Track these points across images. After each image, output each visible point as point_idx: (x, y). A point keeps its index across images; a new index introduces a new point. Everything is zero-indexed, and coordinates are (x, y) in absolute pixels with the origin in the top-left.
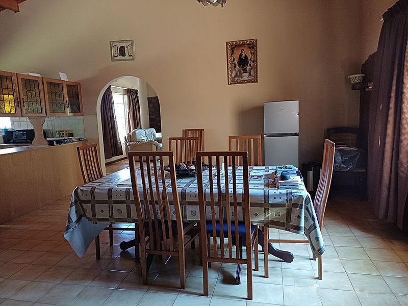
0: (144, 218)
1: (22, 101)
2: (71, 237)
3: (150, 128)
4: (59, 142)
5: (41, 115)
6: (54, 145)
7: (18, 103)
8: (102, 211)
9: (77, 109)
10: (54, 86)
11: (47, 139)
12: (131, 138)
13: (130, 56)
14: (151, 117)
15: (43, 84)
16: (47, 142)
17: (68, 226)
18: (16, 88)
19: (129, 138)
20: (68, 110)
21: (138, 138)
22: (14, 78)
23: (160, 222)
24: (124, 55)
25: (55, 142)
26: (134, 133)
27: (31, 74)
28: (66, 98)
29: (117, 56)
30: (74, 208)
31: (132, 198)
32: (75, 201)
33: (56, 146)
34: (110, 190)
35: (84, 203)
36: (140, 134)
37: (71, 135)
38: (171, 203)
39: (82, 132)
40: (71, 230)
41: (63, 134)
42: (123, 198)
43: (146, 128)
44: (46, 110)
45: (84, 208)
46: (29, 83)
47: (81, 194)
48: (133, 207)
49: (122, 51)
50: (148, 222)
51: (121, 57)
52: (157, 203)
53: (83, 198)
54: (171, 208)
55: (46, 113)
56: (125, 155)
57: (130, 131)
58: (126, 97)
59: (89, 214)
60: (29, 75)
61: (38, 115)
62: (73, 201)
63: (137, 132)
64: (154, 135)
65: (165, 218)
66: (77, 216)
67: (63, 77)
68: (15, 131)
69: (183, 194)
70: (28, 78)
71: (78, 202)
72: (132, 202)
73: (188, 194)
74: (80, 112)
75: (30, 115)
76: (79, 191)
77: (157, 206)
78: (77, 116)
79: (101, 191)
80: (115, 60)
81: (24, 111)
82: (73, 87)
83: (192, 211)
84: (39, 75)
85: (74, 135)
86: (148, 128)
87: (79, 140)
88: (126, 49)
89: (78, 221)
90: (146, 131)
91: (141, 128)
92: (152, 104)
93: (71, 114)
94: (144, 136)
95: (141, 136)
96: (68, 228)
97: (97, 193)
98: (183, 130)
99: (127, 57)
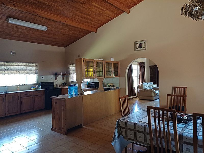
0: (154, 144)
1: (96, 72)
2: (115, 145)
3: (150, 82)
4: (109, 89)
5: (103, 77)
6: (106, 91)
7: (94, 72)
8: (131, 135)
9: (117, 74)
10: (108, 64)
11: (104, 88)
12: (140, 87)
13: (144, 48)
14: (151, 76)
15: (104, 63)
16: (104, 89)
17: (114, 138)
18: (94, 66)
19: (139, 87)
20: (113, 75)
21: (144, 87)
22: (94, 62)
23: (164, 149)
24: (141, 47)
25: (107, 90)
26: (142, 85)
27: (100, 59)
28: (113, 70)
29: (137, 49)
30: (117, 130)
31: (148, 131)
32: (118, 126)
33: (107, 91)
34: (135, 124)
35: (122, 128)
36: (145, 85)
37: (114, 86)
38: (172, 140)
39: (118, 84)
40: (115, 141)
41: (110, 85)
42: (142, 130)
43: (148, 82)
44: (104, 75)
45: (122, 131)
46: (99, 63)
47: (121, 123)
48: (148, 136)
49: (140, 46)
50: (157, 147)
51: (139, 49)
52: (163, 137)
53: (122, 125)
54: (173, 143)
55: (104, 76)
56: (136, 95)
57: (140, 84)
58: (139, 66)
59: (124, 134)
60: (99, 60)
61: (101, 77)
62: (117, 126)
63: (143, 84)
64: (152, 86)
65: (167, 147)
66: (118, 134)
67: (112, 60)
68: (91, 83)
69: (181, 136)
70: (98, 61)
71: (119, 127)
72: (148, 134)
73: (185, 137)
74: (118, 75)
75: (98, 77)
76: (120, 121)
77: (163, 140)
78: (117, 77)
79: (131, 124)
80: (136, 51)
81: (96, 76)
82: (116, 64)
83: (187, 148)
84: (103, 60)
85: (115, 86)
86: (149, 82)
87: (117, 88)
88: (142, 45)
89: (118, 137)
90: (148, 84)
91: (145, 82)
92: (152, 69)
93: (114, 77)
94: (147, 87)
95: (146, 86)
96: (114, 140)
97: (129, 124)
98: (173, 87)
99: (142, 48)
